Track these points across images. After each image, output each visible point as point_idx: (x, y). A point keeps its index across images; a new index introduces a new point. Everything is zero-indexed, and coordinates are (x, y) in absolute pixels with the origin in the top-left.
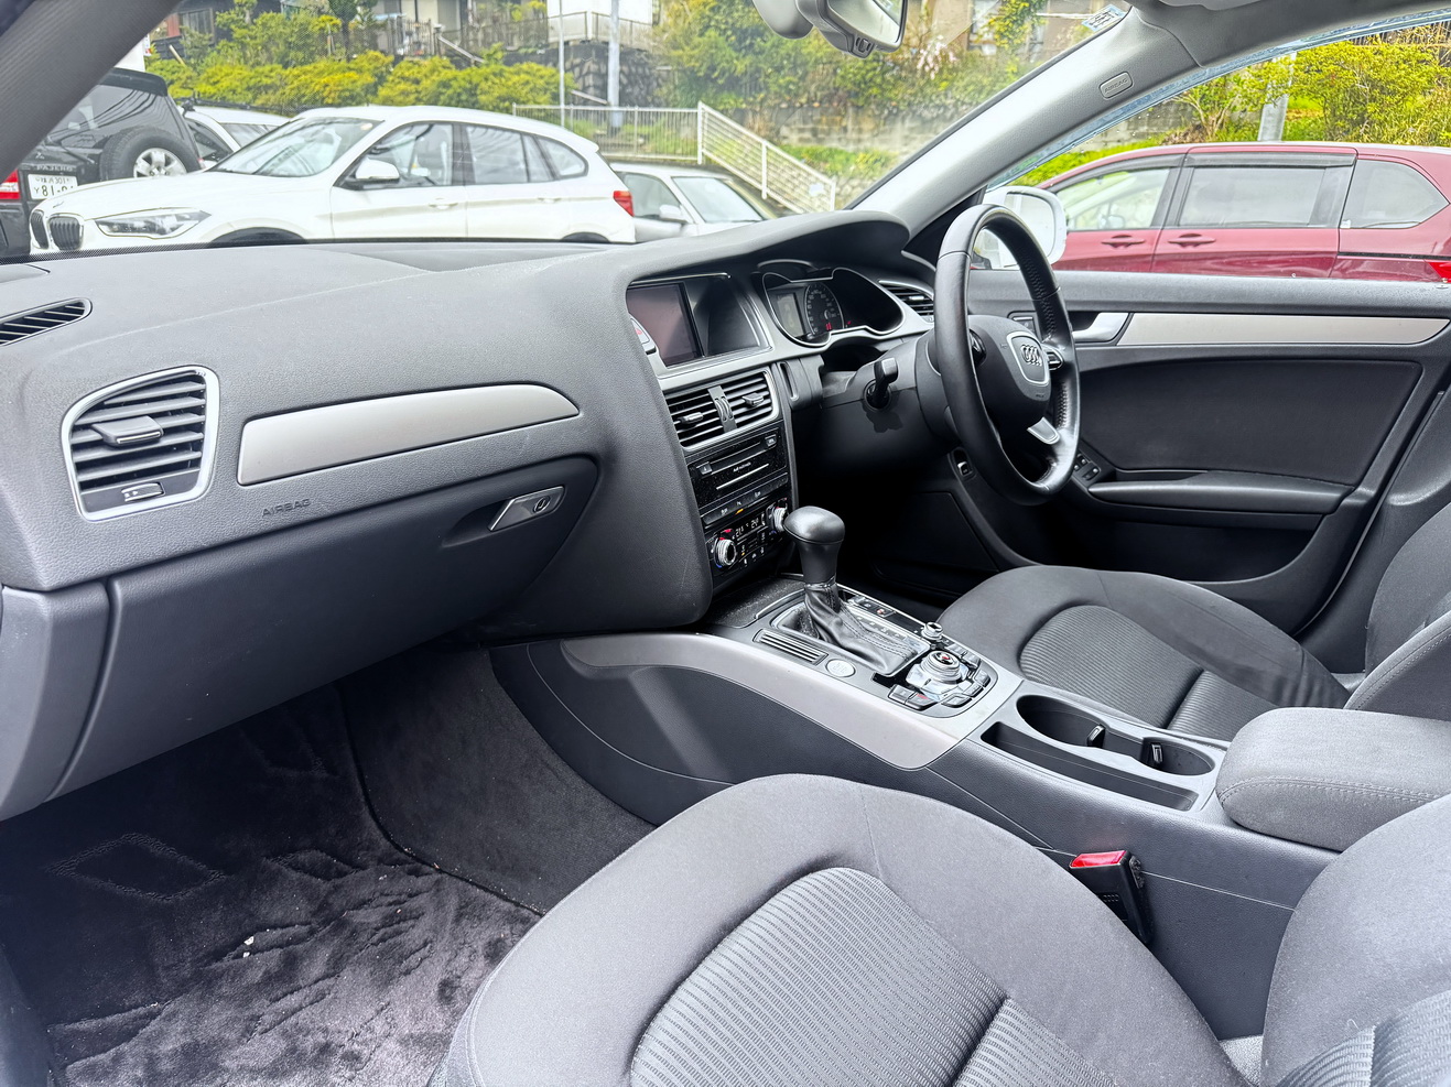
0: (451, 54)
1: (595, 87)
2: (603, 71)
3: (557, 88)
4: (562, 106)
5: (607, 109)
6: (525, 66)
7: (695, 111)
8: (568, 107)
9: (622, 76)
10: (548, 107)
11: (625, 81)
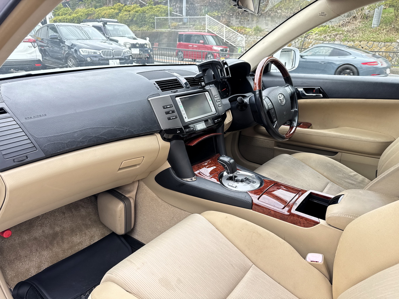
1: (179, 11)
2: (182, 7)
3: (168, 11)
4: (169, 17)
5: (182, 17)
6: (159, 6)
7: (205, 17)
8: (171, 17)
10: (165, 17)
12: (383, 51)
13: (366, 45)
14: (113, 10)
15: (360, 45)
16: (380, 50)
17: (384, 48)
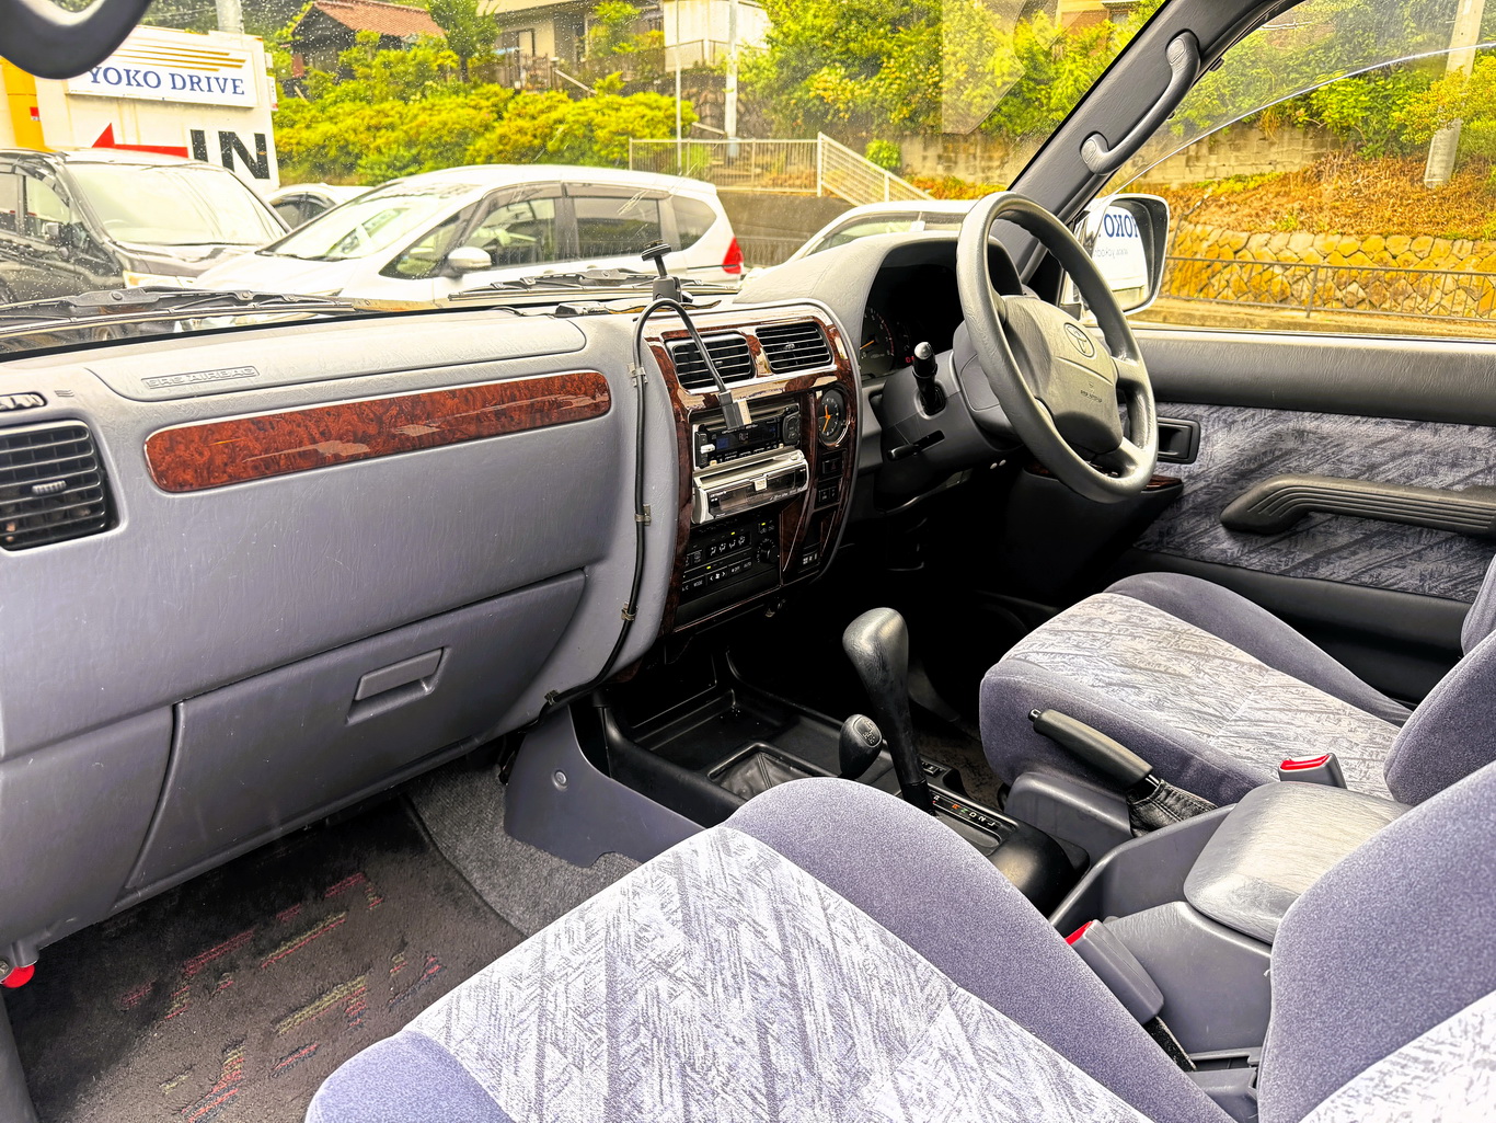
0: (566, 85)
1: (711, 116)
2: (720, 100)
3: (674, 122)
4: (679, 140)
5: (724, 142)
6: (640, 96)
7: (814, 141)
8: (685, 141)
9: (739, 105)
10: (667, 141)
11: (742, 109)
12: (1471, 270)
13: (1408, 247)
14: (472, 112)
15: (1386, 249)
16: (1460, 265)
17: (1475, 260)
